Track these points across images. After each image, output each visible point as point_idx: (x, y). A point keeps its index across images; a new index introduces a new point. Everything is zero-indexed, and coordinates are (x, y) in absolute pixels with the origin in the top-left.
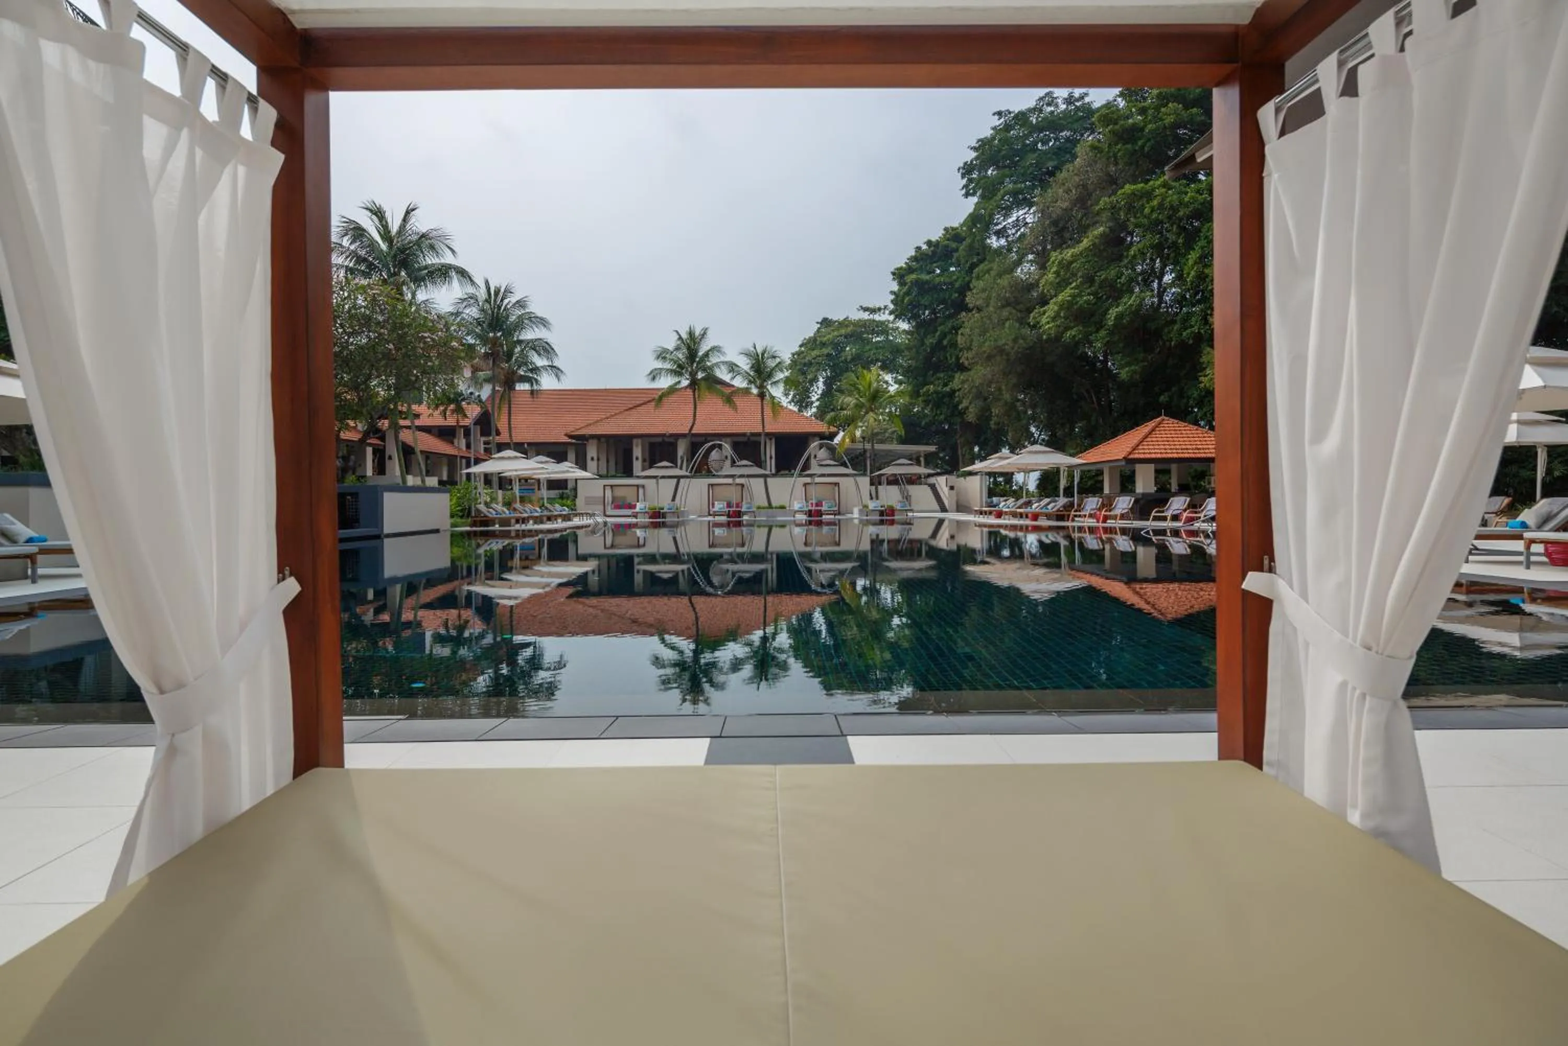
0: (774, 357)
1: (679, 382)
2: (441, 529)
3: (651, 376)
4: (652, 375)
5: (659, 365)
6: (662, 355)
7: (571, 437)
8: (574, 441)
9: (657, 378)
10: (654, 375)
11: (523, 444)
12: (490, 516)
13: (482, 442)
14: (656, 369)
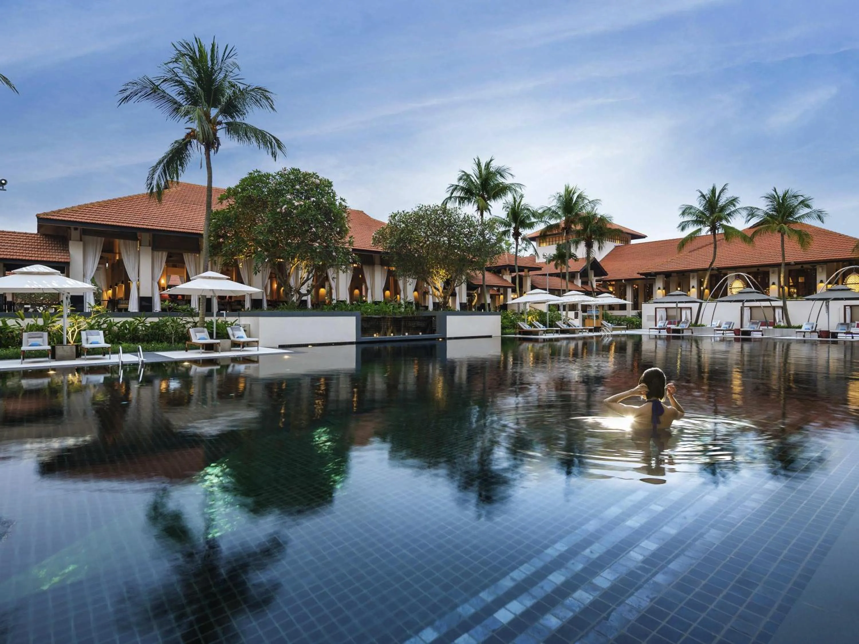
0: (796, 197)
1: (700, 230)
2: (493, 335)
3: (681, 228)
4: (681, 226)
5: (687, 218)
6: (686, 210)
7: (641, 274)
8: (644, 277)
9: (686, 228)
10: (683, 227)
11: (622, 280)
12: (525, 329)
13: (595, 281)
14: (683, 222)
